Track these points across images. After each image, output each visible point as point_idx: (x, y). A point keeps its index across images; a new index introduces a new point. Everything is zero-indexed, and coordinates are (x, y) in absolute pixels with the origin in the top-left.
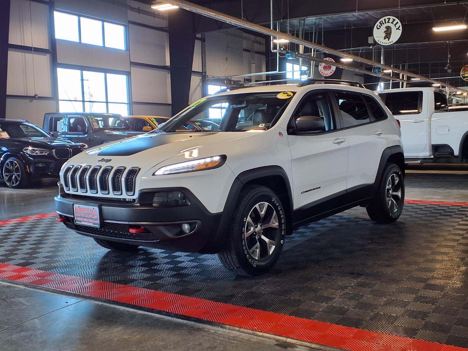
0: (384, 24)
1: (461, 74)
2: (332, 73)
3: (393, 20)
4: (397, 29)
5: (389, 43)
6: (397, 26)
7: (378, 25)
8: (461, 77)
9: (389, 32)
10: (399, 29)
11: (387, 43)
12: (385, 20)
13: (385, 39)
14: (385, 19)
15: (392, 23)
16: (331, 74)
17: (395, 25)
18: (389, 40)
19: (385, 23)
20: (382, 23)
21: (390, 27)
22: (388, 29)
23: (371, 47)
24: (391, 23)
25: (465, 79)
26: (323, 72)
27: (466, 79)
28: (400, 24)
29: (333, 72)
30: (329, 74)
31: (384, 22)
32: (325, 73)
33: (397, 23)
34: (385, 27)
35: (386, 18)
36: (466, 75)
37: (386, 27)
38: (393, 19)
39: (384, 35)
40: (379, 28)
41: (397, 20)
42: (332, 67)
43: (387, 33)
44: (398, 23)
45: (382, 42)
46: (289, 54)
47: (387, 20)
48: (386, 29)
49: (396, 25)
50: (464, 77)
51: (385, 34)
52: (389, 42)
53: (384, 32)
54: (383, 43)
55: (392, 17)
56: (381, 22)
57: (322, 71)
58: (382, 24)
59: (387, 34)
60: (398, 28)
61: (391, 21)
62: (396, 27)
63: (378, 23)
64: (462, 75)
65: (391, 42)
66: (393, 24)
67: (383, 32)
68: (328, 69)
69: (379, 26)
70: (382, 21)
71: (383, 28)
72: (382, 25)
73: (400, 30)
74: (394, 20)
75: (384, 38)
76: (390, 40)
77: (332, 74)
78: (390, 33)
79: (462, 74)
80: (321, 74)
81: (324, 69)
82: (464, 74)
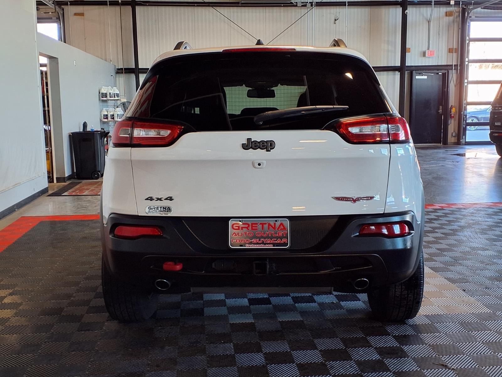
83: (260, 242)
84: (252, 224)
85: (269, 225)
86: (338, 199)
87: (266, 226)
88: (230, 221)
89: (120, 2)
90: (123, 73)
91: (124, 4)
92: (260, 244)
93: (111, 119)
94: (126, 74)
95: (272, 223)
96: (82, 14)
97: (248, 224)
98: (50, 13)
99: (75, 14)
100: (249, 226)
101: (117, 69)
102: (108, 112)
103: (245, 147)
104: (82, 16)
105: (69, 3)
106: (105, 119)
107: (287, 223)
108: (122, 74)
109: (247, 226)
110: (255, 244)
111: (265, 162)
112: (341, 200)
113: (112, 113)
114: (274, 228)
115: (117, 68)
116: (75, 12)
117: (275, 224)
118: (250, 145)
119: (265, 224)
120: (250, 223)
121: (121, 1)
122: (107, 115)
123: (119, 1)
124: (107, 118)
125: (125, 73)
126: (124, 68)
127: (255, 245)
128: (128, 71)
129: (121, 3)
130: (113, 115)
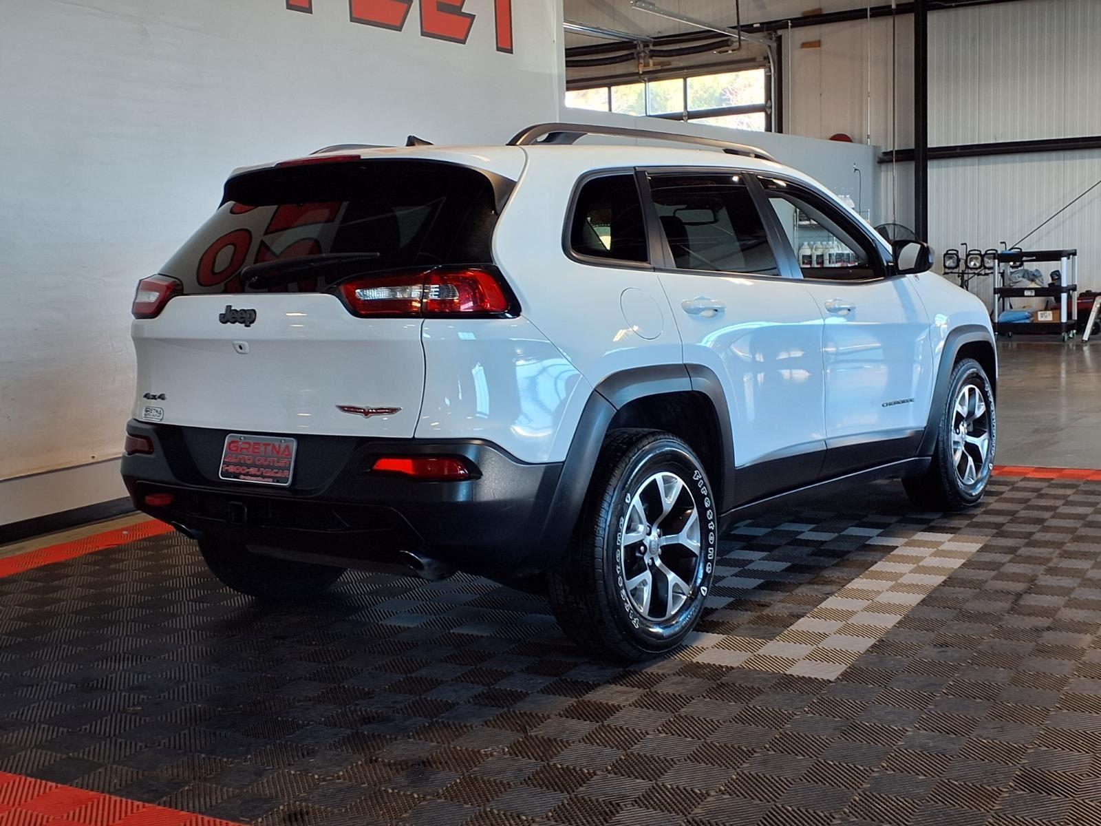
83: (259, 473)
84: (255, 443)
85: (274, 446)
86: (343, 408)
87: (269, 448)
88: (227, 437)
89: (894, 6)
90: (892, 161)
91: (902, 9)
92: (258, 476)
93: (818, 263)
94: (898, 163)
95: (277, 444)
96: (817, 44)
97: (249, 444)
98: (730, 52)
99: (804, 45)
100: (249, 448)
101: (884, 153)
102: (812, 251)
103: (224, 319)
104: (817, 47)
105: (790, 24)
106: (807, 264)
107: (294, 445)
108: (890, 166)
109: (247, 446)
110: (251, 476)
111: (246, 344)
112: (347, 411)
113: (819, 253)
114: (278, 453)
115: (883, 151)
116: (804, 41)
117: (280, 446)
118: (230, 316)
119: (269, 445)
120: (252, 442)
121: (897, 5)
122: (810, 257)
123: (891, 6)
124: (810, 263)
125: (896, 161)
126: (896, 151)
127: (252, 478)
128: (902, 156)
129: (895, 9)
130: (822, 256)
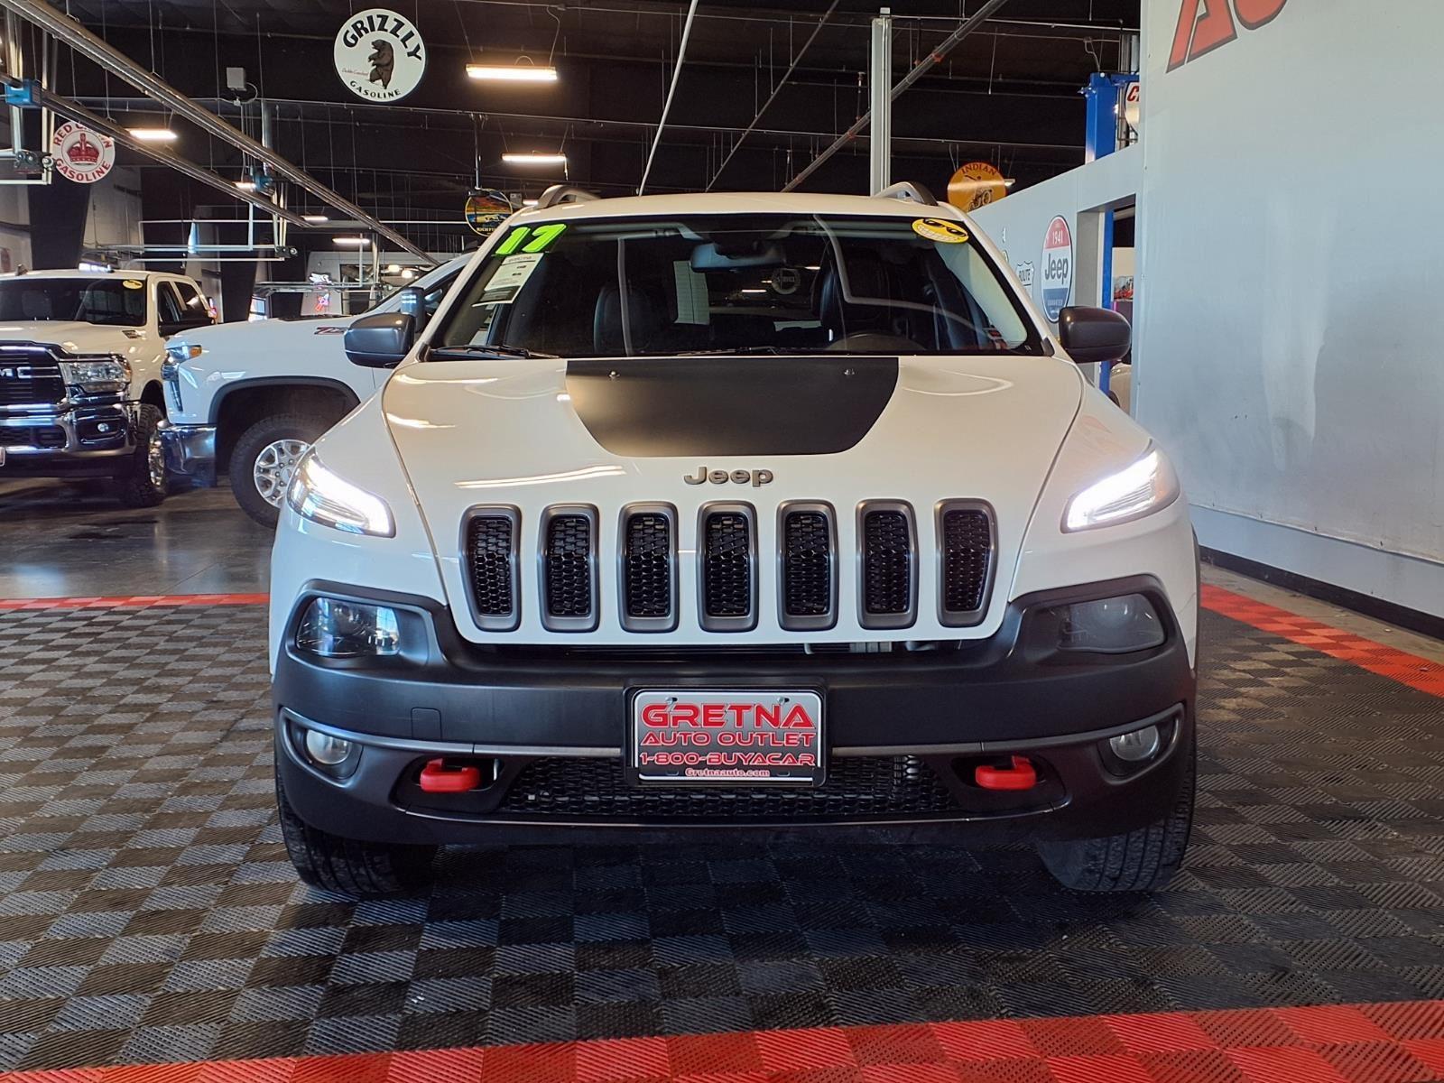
0: (367, 31)
1: (466, 214)
2: (103, 173)
3: (396, 23)
4: (409, 54)
5: (387, 95)
6: (412, 44)
7: (348, 32)
8: (468, 222)
9: (385, 61)
10: (418, 54)
11: (382, 95)
12: (370, 19)
13: (372, 80)
14: (371, 17)
15: (394, 32)
16: (98, 178)
17: (404, 41)
18: (385, 86)
19: (373, 30)
20: (363, 28)
21: (387, 46)
22: (383, 50)
23: (237, 103)
24: (391, 32)
25: (478, 229)
26: (67, 168)
27: (482, 229)
28: (417, 40)
29: (106, 172)
30: (91, 177)
31: (367, 25)
32: (77, 173)
33: (411, 34)
34: (373, 43)
35: (374, 12)
36: (480, 219)
37: (376, 45)
38: (396, 20)
39: (370, 68)
40: (353, 42)
41: (409, 27)
42: (101, 155)
43: (378, 61)
44: (413, 35)
45: (363, 91)
46: (22, 89)
47: (377, 21)
48: (375, 48)
49: (407, 42)
50: (476, 225)
51: (373, 65)
52: (386, 92)
53: (370, 59)
54: (369, 93)
55: (392, 15)
56: (359, 26)
57: (65, 165)
58: (362, 31)
59: (378, 65)
60: (412, 50)
61: (390, 25)
62: (406, 47)
63: (348, 26)
64: (470, 216)
65: (394, 94)
66: (398, 36)
67: (367, 59)
68: (86, 160)
69: (353, 37)
70: (362, 23)
71: (366, 45)
72: (361, 35)
73: (420, 58)
74: (400, 25)
75: (369, 78)
76: (391, 87)
77: (103, 175)
78: (387, 65)
79: (469, 213)
80: (62, 172)
81: (70, 156)
82: (476, 215)
